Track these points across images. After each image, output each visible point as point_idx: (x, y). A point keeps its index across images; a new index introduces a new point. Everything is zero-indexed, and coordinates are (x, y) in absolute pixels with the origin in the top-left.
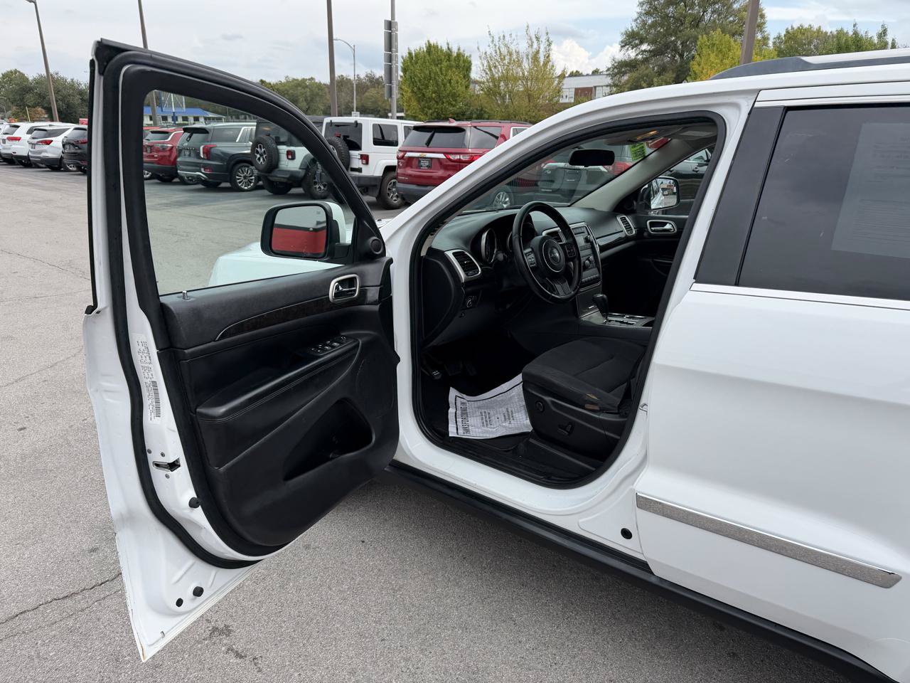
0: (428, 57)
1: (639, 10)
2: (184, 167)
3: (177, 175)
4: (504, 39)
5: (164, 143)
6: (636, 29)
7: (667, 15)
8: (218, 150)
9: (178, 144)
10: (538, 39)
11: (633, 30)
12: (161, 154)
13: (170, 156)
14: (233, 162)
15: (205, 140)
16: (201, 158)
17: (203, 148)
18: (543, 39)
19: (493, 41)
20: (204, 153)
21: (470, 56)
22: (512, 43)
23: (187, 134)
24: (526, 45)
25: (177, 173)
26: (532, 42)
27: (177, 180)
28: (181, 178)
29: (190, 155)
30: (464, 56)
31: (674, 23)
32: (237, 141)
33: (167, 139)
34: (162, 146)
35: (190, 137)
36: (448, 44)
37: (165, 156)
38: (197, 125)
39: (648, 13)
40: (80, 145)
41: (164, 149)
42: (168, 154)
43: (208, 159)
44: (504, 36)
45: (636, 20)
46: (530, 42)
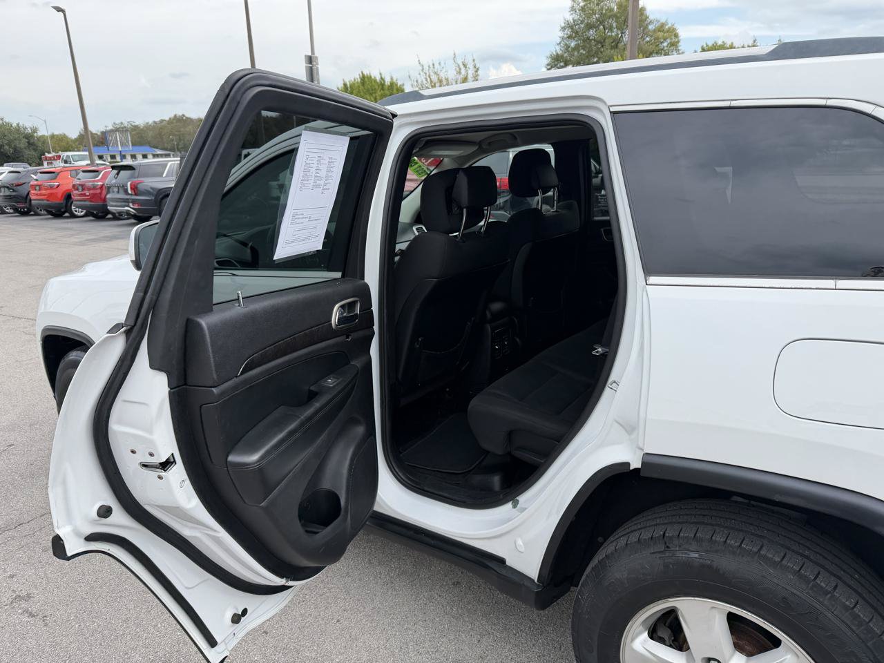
0: (361, 87)
1: (561, 34)
2: (114, 204)
3: (108, 212)
4: (434, 68)
5: (94, 181)
6: (560, 52)
7: (588, 38)
8: (147, 185)
9: (107, 182)
10: (465, 66)
11: (557, 54)
12: (92, 192)
13: (101, 193)
14: (161, 197)
15: (132, 176)
16: (129, 194)
17: (131, 185)
18: (470, 66)
19: (423, 70)
20: (131, 188)
21: (403, 85)
22: (441, 71)
23: (115, 172)
24: (455, 73)
25: (108, 210)
26: (460, 69)
27: (110, 216)
28: (113, 214)
29: (118, 192)
30: (397, 85)
31: (595, 45)
32: (164, 175)
33: (97, 177)
34: (93, 185)
35: (118, 174)
36: (381, 74)
37: (96, 194)
38: (125, 163)
39: (570, 37)
40: (15, 188)
41: (95, 188)
42: (99, 191)
43: (136, 195)
44: (433, 65)
45: (560, 43)
46: (458, 69)
